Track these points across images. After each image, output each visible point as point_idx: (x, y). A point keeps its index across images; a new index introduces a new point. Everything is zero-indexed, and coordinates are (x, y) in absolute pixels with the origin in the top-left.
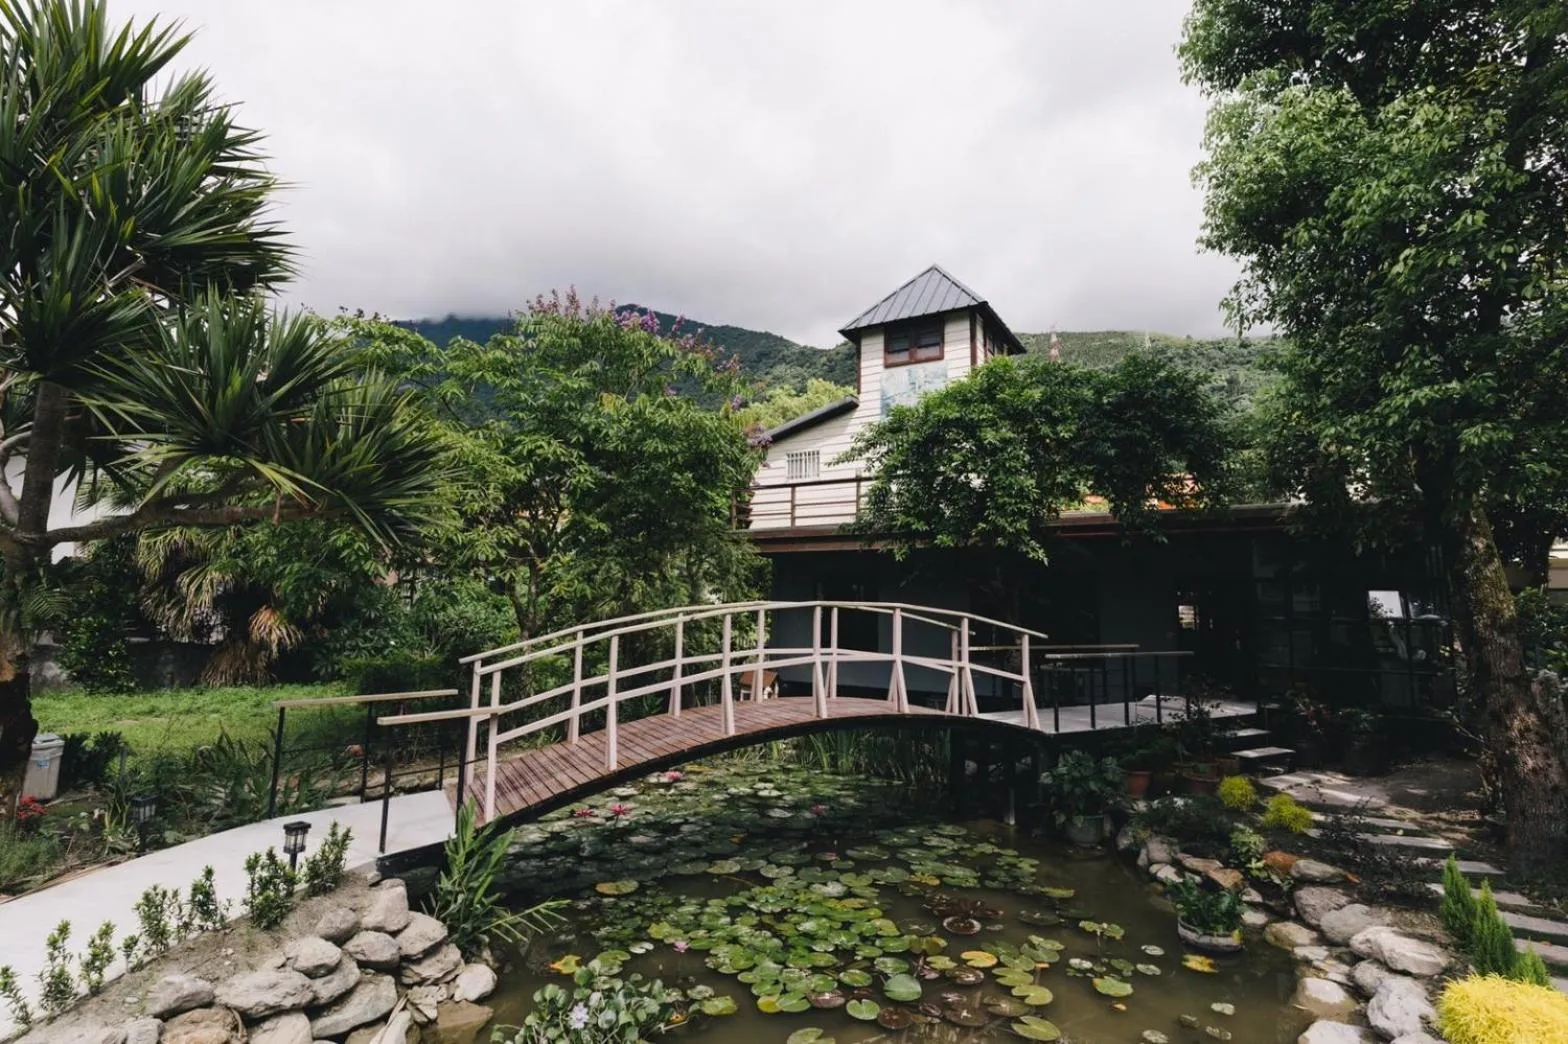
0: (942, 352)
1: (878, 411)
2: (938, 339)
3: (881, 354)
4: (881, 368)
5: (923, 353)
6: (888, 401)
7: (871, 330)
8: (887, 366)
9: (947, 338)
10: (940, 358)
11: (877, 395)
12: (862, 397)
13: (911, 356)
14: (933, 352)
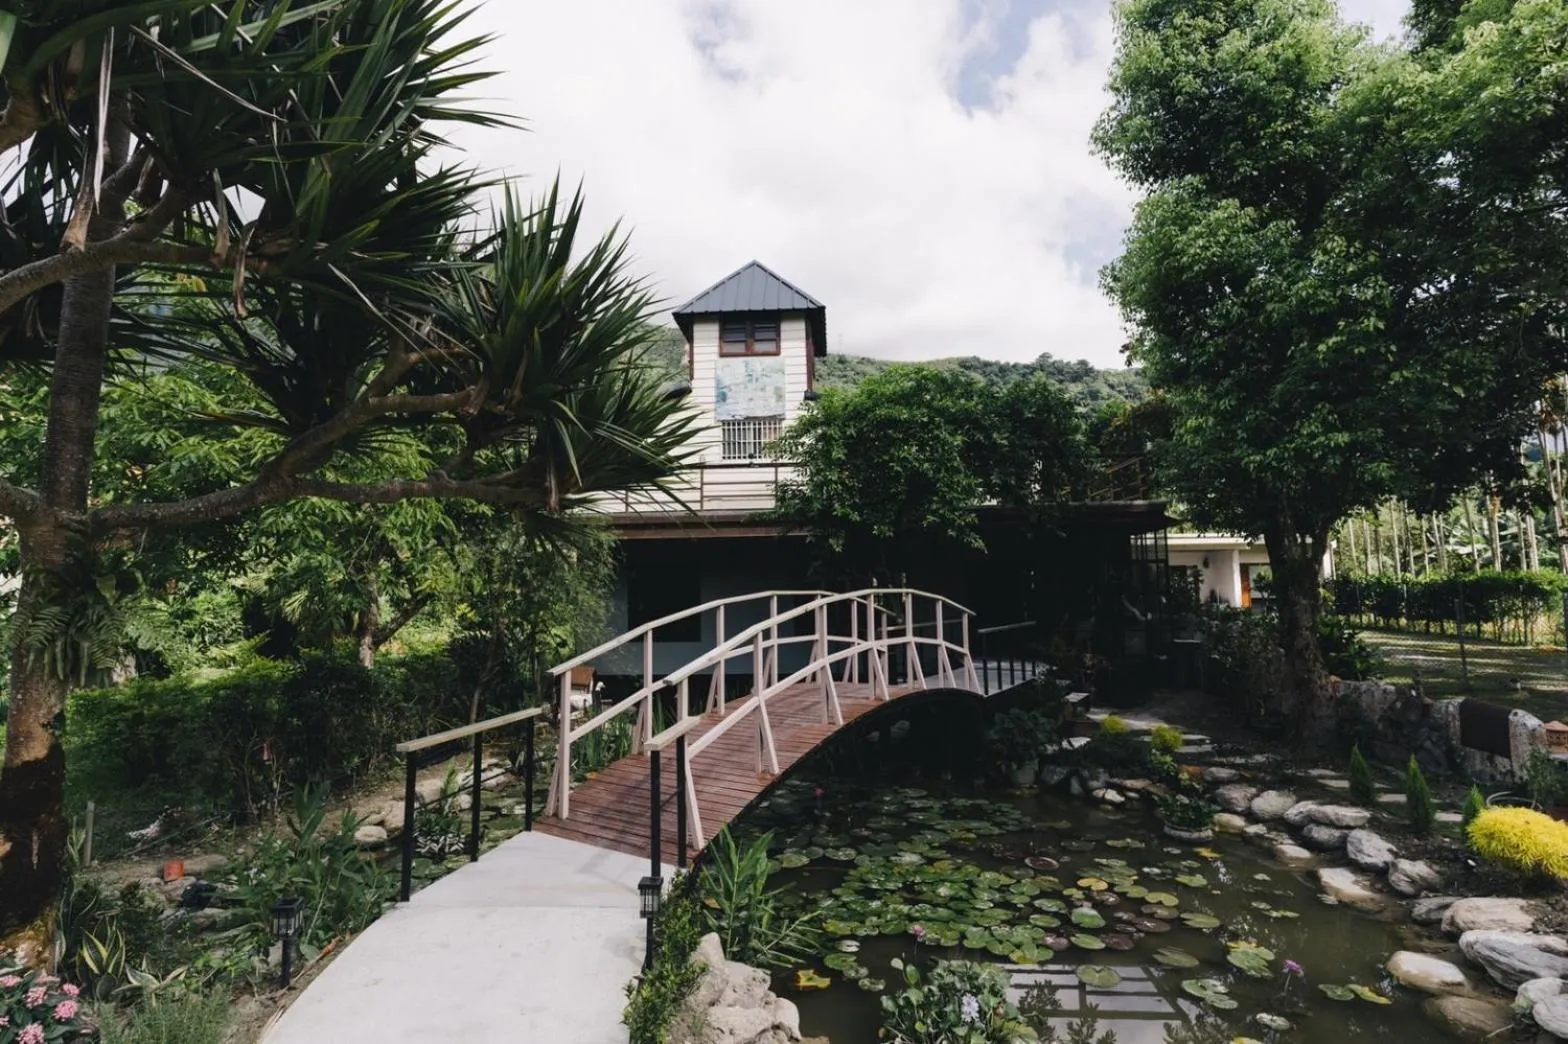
0: (778, 347)
1: (714, 399)
2: (772, 335)
3: (716, 342)
4: (715, 357)
5: (759, 347)
6: (725, 390)
7: (706, 317)
8: (722, 355)
9: (783, 335)
10: (777, 353)
11: (713, 383)
12: (694, 384)
13: (747, 348)
14: (770, 347)
